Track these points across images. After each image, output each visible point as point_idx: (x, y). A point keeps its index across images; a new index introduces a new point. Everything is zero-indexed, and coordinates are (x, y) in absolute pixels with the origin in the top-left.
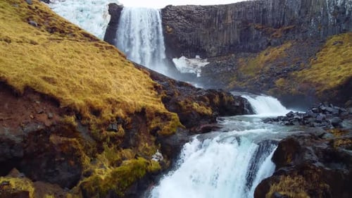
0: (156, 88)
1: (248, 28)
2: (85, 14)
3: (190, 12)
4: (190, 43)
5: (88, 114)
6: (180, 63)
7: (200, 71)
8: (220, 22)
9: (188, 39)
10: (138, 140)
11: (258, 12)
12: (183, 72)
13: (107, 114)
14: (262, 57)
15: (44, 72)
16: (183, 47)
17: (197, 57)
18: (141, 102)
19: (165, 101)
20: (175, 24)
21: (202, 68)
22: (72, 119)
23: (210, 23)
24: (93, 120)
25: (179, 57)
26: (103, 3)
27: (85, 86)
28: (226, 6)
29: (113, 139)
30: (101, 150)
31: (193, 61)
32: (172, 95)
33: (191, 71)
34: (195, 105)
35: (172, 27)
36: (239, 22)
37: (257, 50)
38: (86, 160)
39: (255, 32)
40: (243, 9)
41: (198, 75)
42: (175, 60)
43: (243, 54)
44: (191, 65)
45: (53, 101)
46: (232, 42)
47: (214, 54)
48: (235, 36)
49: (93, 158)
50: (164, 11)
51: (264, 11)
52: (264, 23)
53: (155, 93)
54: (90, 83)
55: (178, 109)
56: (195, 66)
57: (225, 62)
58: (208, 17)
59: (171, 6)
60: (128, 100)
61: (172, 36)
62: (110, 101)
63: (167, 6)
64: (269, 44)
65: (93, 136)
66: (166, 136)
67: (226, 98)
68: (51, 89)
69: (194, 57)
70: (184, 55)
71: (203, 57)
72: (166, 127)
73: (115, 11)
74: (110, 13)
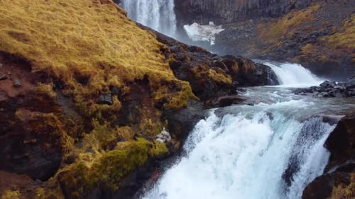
0: (163, 51)
4: (202, 7)
5: (71, 82)
7: (213, 38)
9: (201, 3)
10: (138, 115)
13: (98, 82)
14: (285, 22)
15: (12, 25)
16: (195, 12)
17: (211, 23)
18: (144, 68)
19: (174, 67)
21: (216, 35)
22: (48, 88)
24: (79, 89)
25: (190, 23)
27: (68, 46)
29: (106, 114)
30: (89, 128)
31: (206, 28)
32: (183, 59)
33: (204, 39)
34: (211, 72)
37: (279, 14)
38: (69, 142)
41: (212, 43)
43: (262, 18)
44: (204, 32)
45: (22, 63)
46: (250, 6)
47: (230, 20)
49: (79, 139)
53: (160, 56)
54: (77, 42)
55: (190, 77)
57: (242, 28)
60: (126, 64)
62: (101, 65)
64: (293, 7)
65: (78, 110)
66: (175, 111)
67: (246, 66)
68: (19, 47)
69: (208, 24)
70: (196, 22)
71: (217, 24)
72: (174, 99)
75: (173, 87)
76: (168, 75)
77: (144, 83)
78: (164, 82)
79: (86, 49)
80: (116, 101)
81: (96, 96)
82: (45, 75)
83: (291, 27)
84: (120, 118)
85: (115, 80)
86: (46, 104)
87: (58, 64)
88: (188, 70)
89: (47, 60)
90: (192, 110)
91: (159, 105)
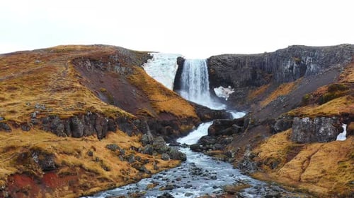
1: (255, 72)
3: (225, 60)
4: (225, 78)
5: (179, 117)
6: (218, 91)
7: (228, 96)
8: (242, 67)
9: (224, 76)
11: (261, 63)
12: (220, 96)
13: (183, 117)
16: (220, 81)
17: (230, 87)
18: (191, 115)
20: (216, 67)
21: (230, 95)
23: (236, 68)
26: (173, 59)
28: (246, 57)
30: (182, 124)
31: (226, 90)
33: (224, 97)
35: (214, 69)
36: (251, 68)
37: (259, 85)
39: (258, 75)
40: (253, 60)
41: (227, 99)
42: (215, 89)
44: (224, 92)
45: (173, 115)
46: (248, 79)
47: (238, 86)
48: (249, 76)
50: (209, 60)
51: (264, 63)
52: (264, 69)
53: (194, 112)
54: (179, 110)
56: (227, 93)
57: (242, 91)
58: (235, 64)
59: (213, 56)
60: (188, 114)
61: (214, 75)
62: (183, 114)
63: (211, 58)
64: (263, 83)
65: (180, 122)
68: (172, 112)
69: (227, 87)
70: (221, 86)
71: (232, 88)
72: (196, 120)
73: (181, 62)
74: (178, 63)
75: (196, 118)
76: (196, 116)
77: (191, 117)
78: (194, 117)
79: (181, 112)
80: (186, 121)
81: (183, 119)
82: (176, 116)
84: (187, 124)
85: (186, 117)
86: (176, 120)
88: (200, 115)
89: (176, 114)
91: (194, 122)
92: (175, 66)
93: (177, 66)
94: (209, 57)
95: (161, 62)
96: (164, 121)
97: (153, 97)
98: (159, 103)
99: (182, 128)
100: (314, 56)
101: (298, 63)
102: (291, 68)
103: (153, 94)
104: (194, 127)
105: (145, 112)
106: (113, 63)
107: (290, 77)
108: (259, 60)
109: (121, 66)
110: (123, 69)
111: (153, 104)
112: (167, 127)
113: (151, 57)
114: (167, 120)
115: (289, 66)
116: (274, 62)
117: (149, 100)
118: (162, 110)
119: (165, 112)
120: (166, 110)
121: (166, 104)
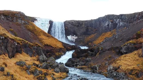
1: (88, 28)
2: (43, 25)
3: (72, 23)
6: (69, 37)
7: (75, 40)
8: (81, 26)
9: (72, 30)
10: (61, 51)
11: (91, 24)
12: (70, 40)
17: (75, 35)
18: (61, 47)
19: (64, 47)
20: (68, 26)
23: (78, 26)
25: (69, 35)
26: (48, 21)
28: (83, 21)
31: (73, 37)
33: (72, 40)
34: (69, 48)
36: (86, 26)
39: (89, 30)
40: (87, 23)
41: (74, 41)
42: (68, 37)
43: (86, 35)
46: (84, 32)
47: (79, 35)
48: (85, 30)
50: (65, 22)
51: (92, 24)
52: (92, 27)
56: (74, 38)
57: (82, 37)
58: (78, 24)
59: (67, 21)
60: (59, 47)
61: (67, 30)
63: (66, 21)
68: (51, 45)
69: (74, 36)
70: (71, 35)
71: (76, 36)
72: (64, 50)
73: (51, 23)
74: (49, 24)
75: (64, 49)
76: (64, 48)
77: (61, 48)
78: (63, 48)
79: (56, 45)
80: (59, 50)
81: (57, 49)
82: (53, 48)
83: (90, 38)
84: (59, 52)
85: (58, 48)
86: (53, 50)
87: (54, 47)
88: (66, 47)
90: (66, 51)
91: (63, 51)
92: (48, 25)
93: (49, 25)
94: (65, 21)
95: (41, 22)
96: (47, 50)
97: (40, 37)
98: (43, 40)
99: (57, 54)
100: (121, 18)
101: (112, 22)
102: (108, 25)
103: (40, 35)
104: (63, 53)
105: (37, 45)
106: (17, 18)
107: (107, 29)
108: (90, 22)
109: (21, 20)
110: (23, 22)
111: (40, 41)
112: (49, 53)
113: (36, 20)
114: (49, 49)
115: (107, 24)
116: (98, 23)
117: (38, 38)
118: (46, 44)
119: (47, 45)
120: (48, 44)
121: (47, 41)
